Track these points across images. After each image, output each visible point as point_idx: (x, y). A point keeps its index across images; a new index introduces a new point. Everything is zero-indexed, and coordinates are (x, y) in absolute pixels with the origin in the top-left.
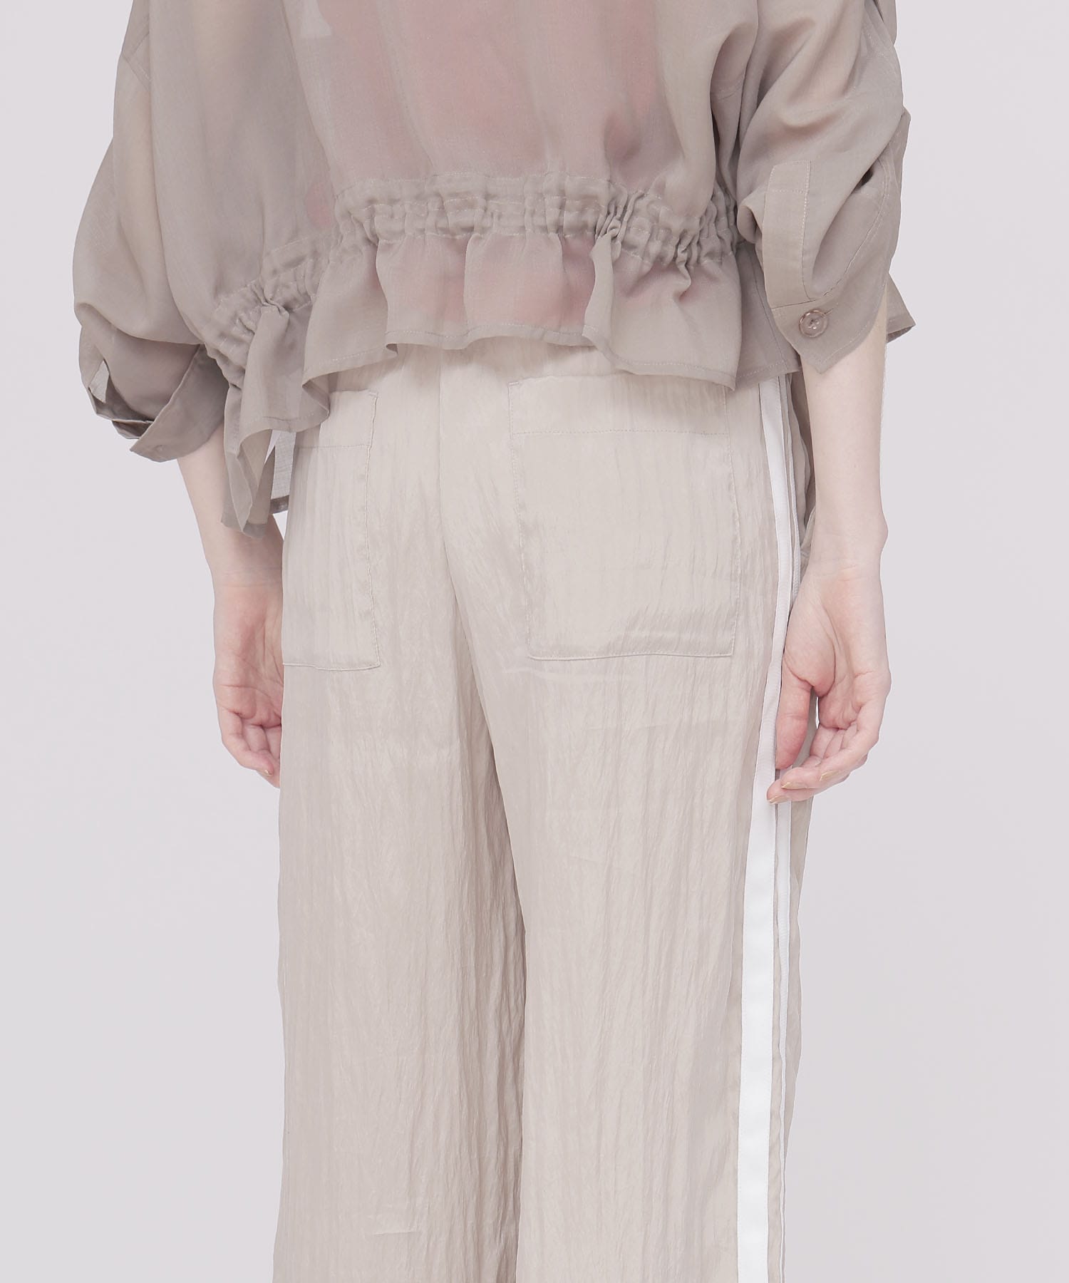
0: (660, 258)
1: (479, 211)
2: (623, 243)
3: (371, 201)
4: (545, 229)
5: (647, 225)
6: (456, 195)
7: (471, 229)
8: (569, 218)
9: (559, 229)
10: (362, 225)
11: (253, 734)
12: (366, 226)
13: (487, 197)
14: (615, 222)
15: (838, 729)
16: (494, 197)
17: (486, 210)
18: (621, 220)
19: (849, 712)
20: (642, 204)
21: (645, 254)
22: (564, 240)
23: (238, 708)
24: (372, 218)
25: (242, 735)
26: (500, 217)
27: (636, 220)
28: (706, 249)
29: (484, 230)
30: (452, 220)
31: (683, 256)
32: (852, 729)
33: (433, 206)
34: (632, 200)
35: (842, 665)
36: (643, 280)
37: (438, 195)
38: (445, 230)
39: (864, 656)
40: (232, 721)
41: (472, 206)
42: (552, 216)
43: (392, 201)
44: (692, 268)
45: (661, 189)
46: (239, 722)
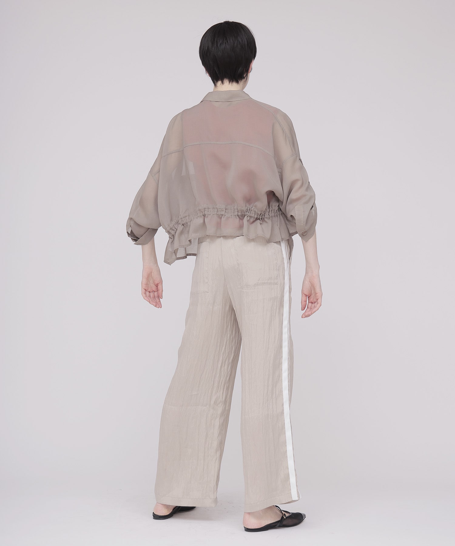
0: (257, 218)
1: (224, 212)
2: (250, 217)
3: (205, 208)
4: (235, 215)
5: (254, 213)
6: (220, 209)
7: (223, 215)
8: (239, 214)
9: (238, 216)
10: (202, 212)
11: (147, 293)
12: (203, 212)
13: (226, 209)
14: (248, 213)
15: (312, 303)
16: (227, 209)
17: (225, 212)
18: (249, 212)
19: (315, 300)
20: (252, 209)
21: (254, 218)
22: (239, 217)
23: (145, 288)
24: (204, 211)
25: (145, 293)
26: (228, 213)
27: (251, 212)
28: (265, 217)
29: (225, 215)
30: (219, 213)
31: (260, 218)
32: (316, 304)
33: (216, 210)
34: (250, 208)
35: (313, 291)
36: (254, 222)
37: (217, 208)
38: (218, 215)
39: (318, 290)
40: (144, 291)
41: (223, 211)
42: (236, 213)
43: (208, 209)
44: (263, 220)
45: (256, 206)
46: (145, 291)
